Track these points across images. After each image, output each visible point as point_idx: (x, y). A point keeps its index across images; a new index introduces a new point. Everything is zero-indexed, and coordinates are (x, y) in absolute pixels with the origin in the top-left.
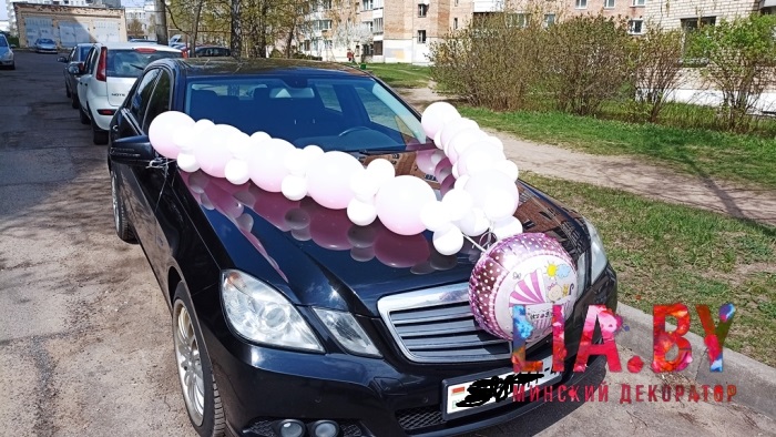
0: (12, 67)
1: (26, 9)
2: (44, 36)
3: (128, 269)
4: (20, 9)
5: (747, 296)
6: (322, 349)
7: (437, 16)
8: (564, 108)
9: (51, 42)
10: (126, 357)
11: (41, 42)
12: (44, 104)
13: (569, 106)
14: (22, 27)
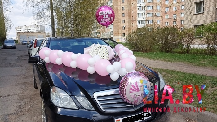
0: (15, 48)
1: (20, 33)
2: (25, 40)
3: (35, 96)
4: (19, 33)
5: (212, 96)
6: (77, 108)
7: (127, 29)
8: (163, 51)
9: (26, 41)
10: (30, 119)
11: (23, 42)
12: (22, 56)
13: (164, 50)
14: (19, 38)
